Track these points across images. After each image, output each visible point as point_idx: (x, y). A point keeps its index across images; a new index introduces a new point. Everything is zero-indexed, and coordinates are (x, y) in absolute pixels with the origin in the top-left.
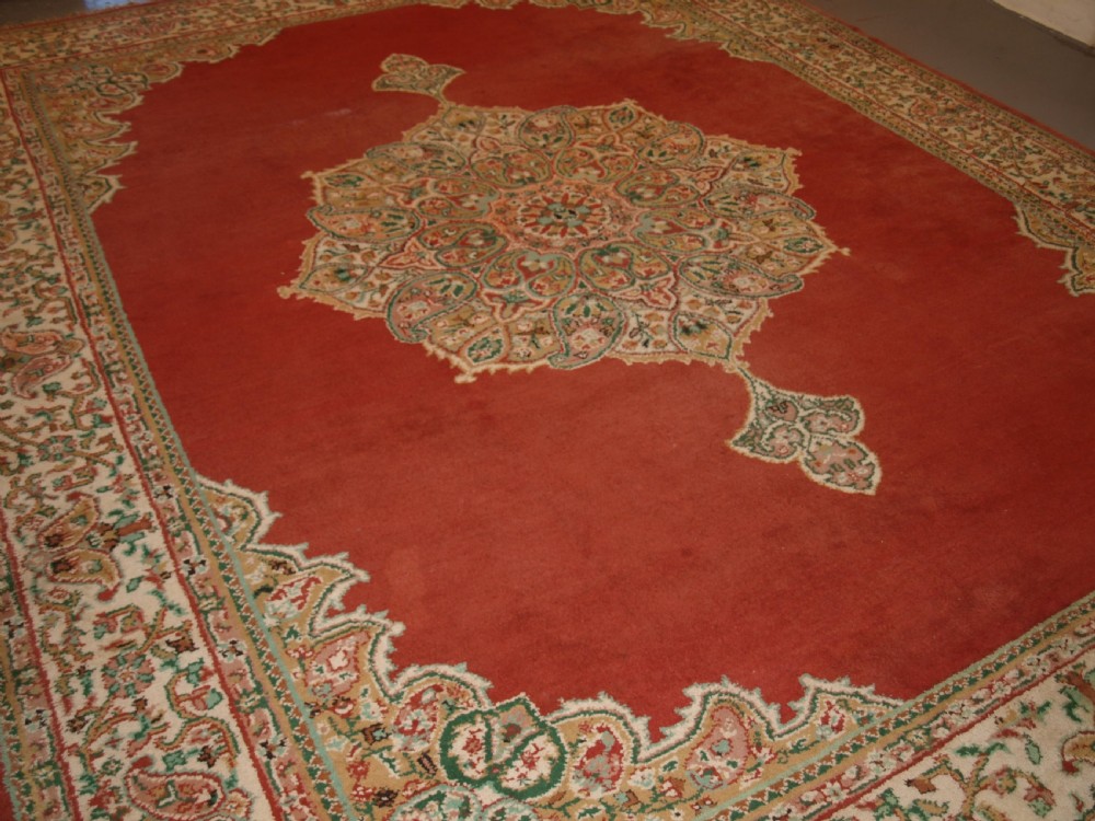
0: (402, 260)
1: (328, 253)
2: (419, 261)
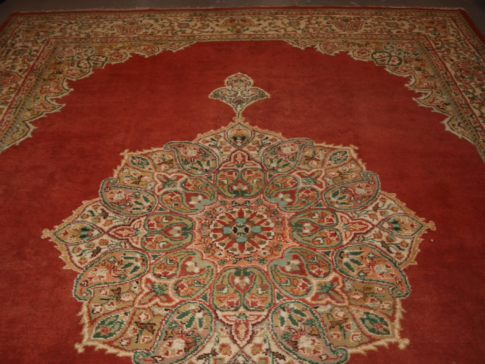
0: (358, 227)
1: (402, 248)
2: (349, 223)
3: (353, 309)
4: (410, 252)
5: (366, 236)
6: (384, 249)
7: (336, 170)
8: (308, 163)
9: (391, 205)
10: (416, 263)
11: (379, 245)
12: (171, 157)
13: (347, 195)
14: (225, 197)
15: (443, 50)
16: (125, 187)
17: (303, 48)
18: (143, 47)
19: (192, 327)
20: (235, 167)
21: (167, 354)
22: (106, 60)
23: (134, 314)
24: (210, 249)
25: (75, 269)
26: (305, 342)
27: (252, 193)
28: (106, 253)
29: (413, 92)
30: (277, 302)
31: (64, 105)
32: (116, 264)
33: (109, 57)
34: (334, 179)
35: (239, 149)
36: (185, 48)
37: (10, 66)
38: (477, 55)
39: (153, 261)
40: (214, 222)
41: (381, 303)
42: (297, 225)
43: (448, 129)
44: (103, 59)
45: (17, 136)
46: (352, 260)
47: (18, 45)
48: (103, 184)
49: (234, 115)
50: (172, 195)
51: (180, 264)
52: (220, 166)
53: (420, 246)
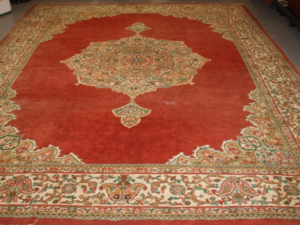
1: (197, 65)
2: (178, 59)
3: (176, 77)
4: (199, 66)
5: (183, 62)
6: (190, 65)
7: (175, 47)
8: (164, 46)
9: (195, 55)
10: (201, 68)
11: (188, 64)
12: (110, 44)
13: (178, 53)
14: (131, 53)
15: (230, 16)
16: (92, 51)
17: (167, 16)
18: (97, 15)
19: (117, 80)
20: (135, 46)
21: (108, 85)
22: (81, 18)
23: (96, 78)
24: (124, 65)
25: (74, 69)
26: (157, 83)
27: (142, 52)
28: (85, 65)
29: (212, 28)
30: (148, 75)
31: (64, 31)
32: (89, 68)
33: (82, 18)
34: (174, 49)
35: (137, 42)
36: (116, 16)
37: (38, 20)
38: (244, 18)
39: (103, 67)
40: (126, 59)
41: (186, 75)
42: (157, 60)
43: (224, 38)
44: (80, 18)
45: (46, 39)
46: (178, 67)
47: (41, 14)
48: (83, 50)
49: (136, 34)
50: (110, 53)
51: (113, 68)
52: (129, 46)
53: (204, 65)
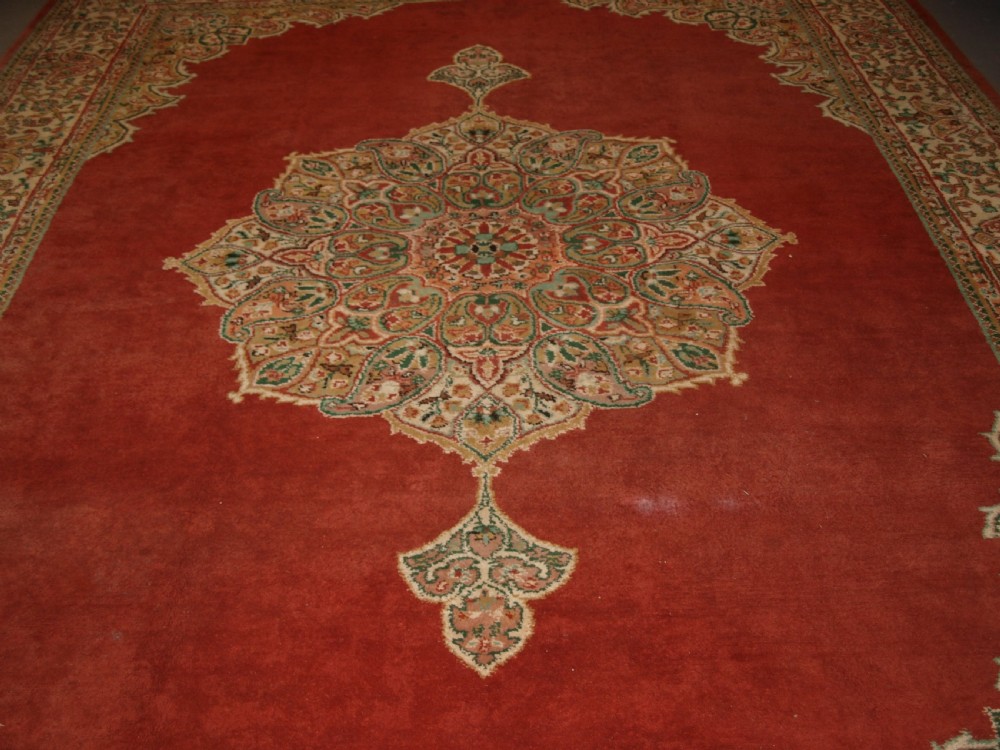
0: (672, 241)
1: (741, 265)
2: (657, 236)
3: (662, 340)
4: (754, 270)
5: (683, 252)
6: (714, 268)
7: (639, 170)
8: (592, 163)
9: (727, 213)
10: (763, 284)
11: (706, 262)
12: (368, 160)
13: (656, 202)
14: (458, 207)
15: (829, 6)
16: (296, 200)
17: (587, 9)
18: (311, 13)
19: (410, 366)
20: (474, 170)
21: (372, 399)
22: (249, 33)
23: (319, 355)
24: (435, 273)
25: (220, 304)
26: (585, 380)
27: (502, 202)
28: (269, 283)
29: (773, 65)
30: (543, 333)
31: (182, 97)
32: (287, 296)
33: (253, 29)
34: (634, 182)
35: (479, 146)
36: (385, 13)
37: (82, 45)
38: (888, 12)
39: (344, 290)
40: (441, 240)
41: (706, 331)
42: (573, 240)
43: (827, 114)
44: (245, 32)
45: (107, 140)
46: (663, 282)
47: (93, 16)
48: (258, 198)
49: (471, 102)
50: (373, 208)
51: (389, 292)
52: (449, 169)
53: (771, 264)
